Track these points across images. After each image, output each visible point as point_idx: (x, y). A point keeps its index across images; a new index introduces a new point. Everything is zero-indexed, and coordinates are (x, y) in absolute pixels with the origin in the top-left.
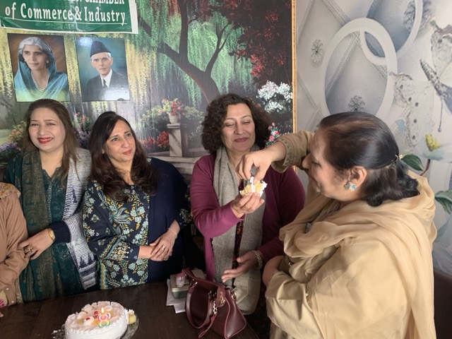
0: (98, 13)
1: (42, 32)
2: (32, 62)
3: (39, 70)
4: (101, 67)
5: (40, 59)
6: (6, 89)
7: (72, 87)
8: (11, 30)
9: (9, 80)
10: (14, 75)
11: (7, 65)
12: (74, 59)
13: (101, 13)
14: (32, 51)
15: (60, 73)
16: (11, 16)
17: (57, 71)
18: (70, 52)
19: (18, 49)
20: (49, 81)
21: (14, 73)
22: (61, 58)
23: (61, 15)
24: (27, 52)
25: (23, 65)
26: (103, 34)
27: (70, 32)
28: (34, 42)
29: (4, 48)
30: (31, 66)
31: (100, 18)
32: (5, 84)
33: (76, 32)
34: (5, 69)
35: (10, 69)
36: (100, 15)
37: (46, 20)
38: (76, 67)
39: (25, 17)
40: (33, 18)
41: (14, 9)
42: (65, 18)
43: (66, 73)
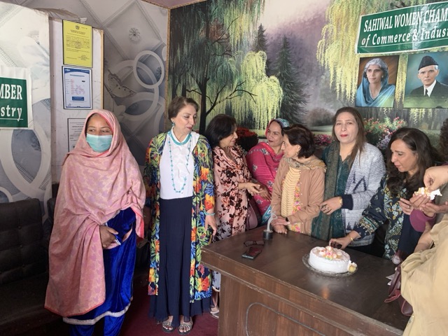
0: (434, 31)
1: (384, 54)
2: (371, 77)
3: (376, 83)
4: (426, 79)
5: (378, 75)
6: (351, 97)
7: (398, 96)
8: (363, 55)
9: (354, 91)
10: (358, 87)
11: (355, 81)
12: (404, 73)
13: (438, 31)
14: (373, 69)
15: (390, 85)
16: (365, 45)
17: (388, 83)
18: (402, 68)
19: (364, 69)
20: (381, 91)
21: (358, 86)
22: (394, 73)
23: (401, 38)
24: (370, 70)
25: (365, 80)
26: (435, 49)
27: (406, 51)
28: (376, 62)
29: (356, 69)
30: (370, 81)
31: (436, 35)
32: (351, 94)
33: (411, 51)
34: (353, 84)
35: (356, 83)
36: (436, 32)
37: (389, 44)
38: (405, 79)
39: (374, 44)
40: (380, 44)
41: (368, 39)
42: (404, 40)
43: (395, 85)
